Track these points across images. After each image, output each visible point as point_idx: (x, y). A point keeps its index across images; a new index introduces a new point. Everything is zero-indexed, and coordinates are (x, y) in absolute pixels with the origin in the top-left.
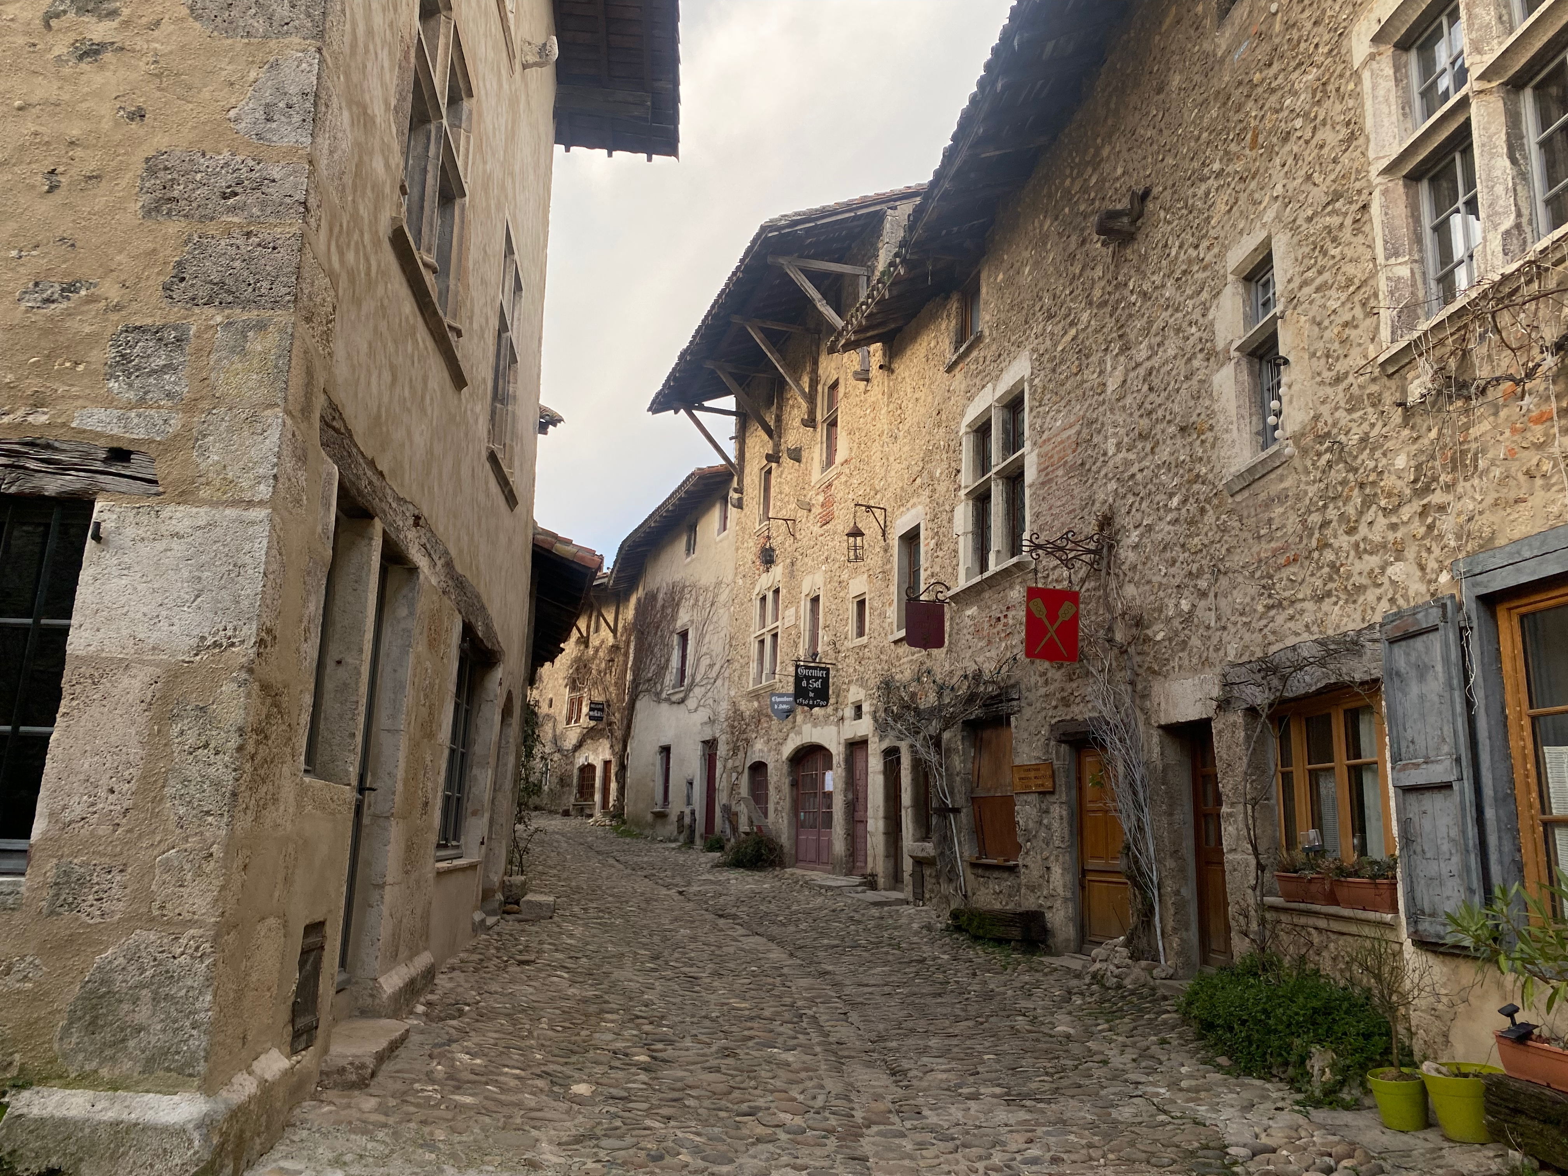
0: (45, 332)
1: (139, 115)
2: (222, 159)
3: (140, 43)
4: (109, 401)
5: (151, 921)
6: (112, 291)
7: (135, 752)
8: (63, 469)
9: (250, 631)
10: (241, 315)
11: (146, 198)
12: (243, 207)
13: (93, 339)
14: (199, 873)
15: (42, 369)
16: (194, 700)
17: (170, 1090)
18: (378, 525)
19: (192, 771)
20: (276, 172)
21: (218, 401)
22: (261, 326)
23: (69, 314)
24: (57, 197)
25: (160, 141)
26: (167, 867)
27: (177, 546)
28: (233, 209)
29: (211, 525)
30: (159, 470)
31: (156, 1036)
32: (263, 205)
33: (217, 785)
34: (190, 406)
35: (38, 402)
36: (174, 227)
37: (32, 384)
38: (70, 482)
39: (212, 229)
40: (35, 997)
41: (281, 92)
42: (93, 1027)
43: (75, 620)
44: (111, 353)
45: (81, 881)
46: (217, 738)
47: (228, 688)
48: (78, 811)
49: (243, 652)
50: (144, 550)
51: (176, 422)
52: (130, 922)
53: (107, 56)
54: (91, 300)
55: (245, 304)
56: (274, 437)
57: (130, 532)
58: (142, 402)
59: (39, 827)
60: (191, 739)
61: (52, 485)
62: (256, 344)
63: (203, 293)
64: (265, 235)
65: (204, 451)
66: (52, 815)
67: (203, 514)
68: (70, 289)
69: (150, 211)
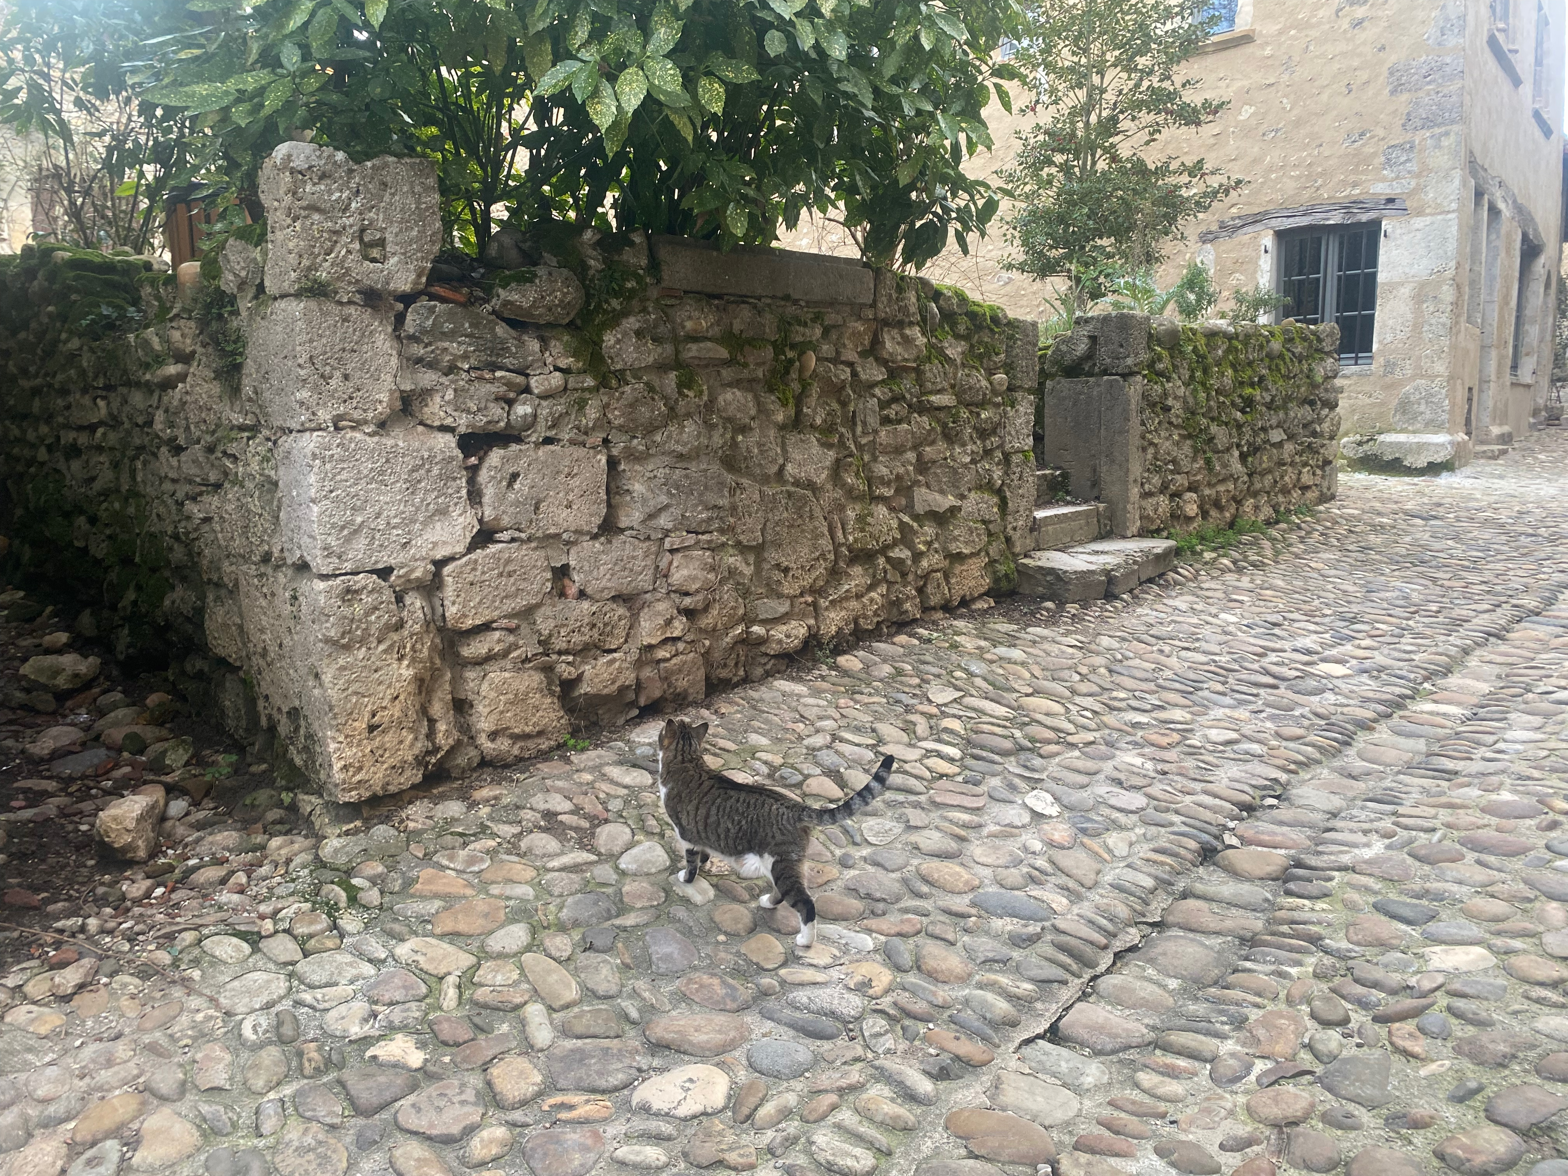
0: (1355, 155)
1: (1383, 48)
2: (1422, 59)
3: (1380, 13)
4: (1384, 179)
5: (1422, 376)
6: (1381, 132)
7: (1410, 316)
8: (1368, 210)
9: (1453, 264)
10: (1437, 131)
11: (1390, 88)
12: (1434, 81)
13: (1375, 155)
14: (1440, 358)
15: (1355, 171)
16: (1431, 294)
17: (1436, 433)
18: (1486, 197)
19: (1433, 321)
20: (1448, 60)
21: (1431, 171)
22: (1447, 134)
23: (1363, 145)
24: (1352, 95)
25: (1393, 58)
26: (1427, 356)
27: (1419, 235)
28: (1429, 83)
29: (1432, 223)
30: (1408, 204)
31: (1428, 416)
32: (1443, 77)
33: (1444, 325)
34: (1419, 175)
35: (1355, 185)
36: (1404, 97)
37: (1352, 178)
38: (1372, 215)
39: (1421, 94)
40: (1382, 404)
41: (1447, 19)
42: (1404, 413)
43: (1380, 268)
44: (1383, 159)
45: (1394, 364)
46: (1442, 307)
47: (1445, 288)
48: (1389, 339)
49: (1450, 273)
50: (1405, 238)
51: (1413, 183)
52: (1413, 378)
53: (1365, 24)
54: (1371, 137)
55: (1439, 125)
56: (1457, 182)
57: (1399, 231)
58: (1397, 177)
59: (1375, 347)
60: (1431, 309)
61: (1364, 218)
62: (1445, 142)
63: (1419, 124)
64: (1446, 91)
65: (1426, 194)
66: (1380, 342)
67: (1429, 219)
68: (1362, 134)
69: (1393, 92)
